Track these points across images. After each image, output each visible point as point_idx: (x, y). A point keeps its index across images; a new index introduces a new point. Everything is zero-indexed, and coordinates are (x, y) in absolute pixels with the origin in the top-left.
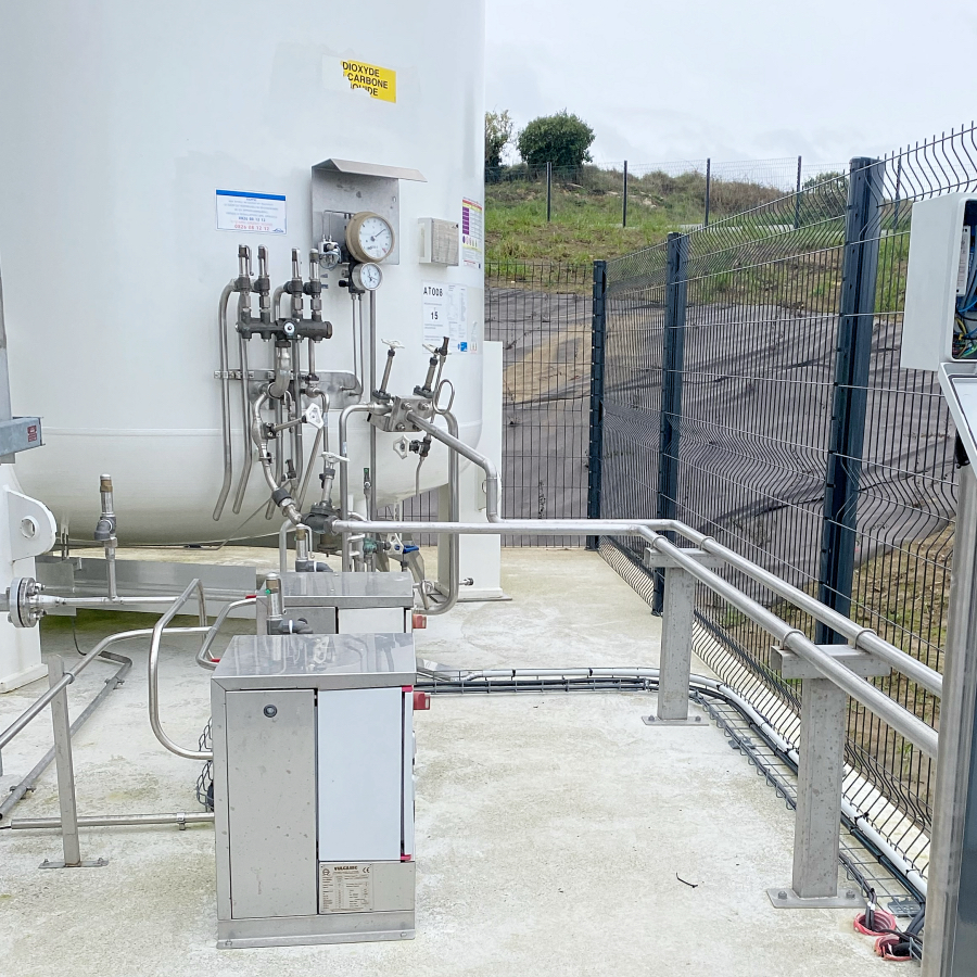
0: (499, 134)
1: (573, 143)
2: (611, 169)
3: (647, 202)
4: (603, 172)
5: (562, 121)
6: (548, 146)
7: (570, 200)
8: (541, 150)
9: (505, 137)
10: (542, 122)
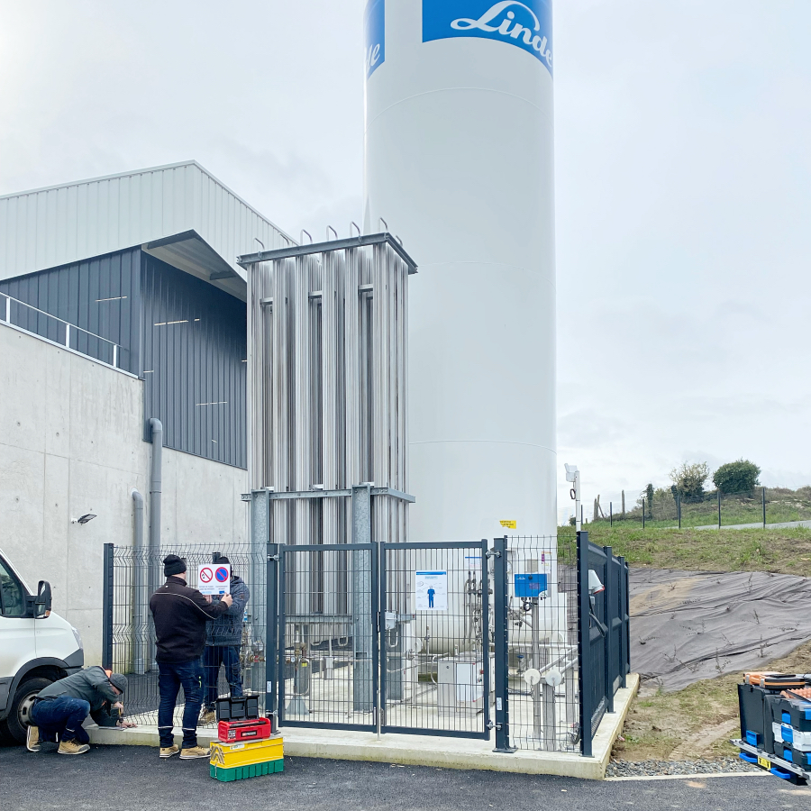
0: (701, 475)
1: (747, 475)
2: (775, 487)
3: (798, 505)
4: (770, 490)
5: (739, 465)
6: (731, 479)
7: (745, 508)
8: (727, 481)
9: (705, 477)
10: (728, 466)
